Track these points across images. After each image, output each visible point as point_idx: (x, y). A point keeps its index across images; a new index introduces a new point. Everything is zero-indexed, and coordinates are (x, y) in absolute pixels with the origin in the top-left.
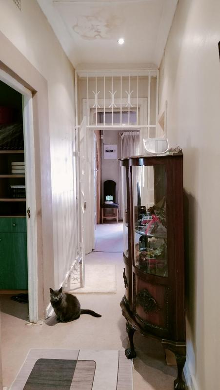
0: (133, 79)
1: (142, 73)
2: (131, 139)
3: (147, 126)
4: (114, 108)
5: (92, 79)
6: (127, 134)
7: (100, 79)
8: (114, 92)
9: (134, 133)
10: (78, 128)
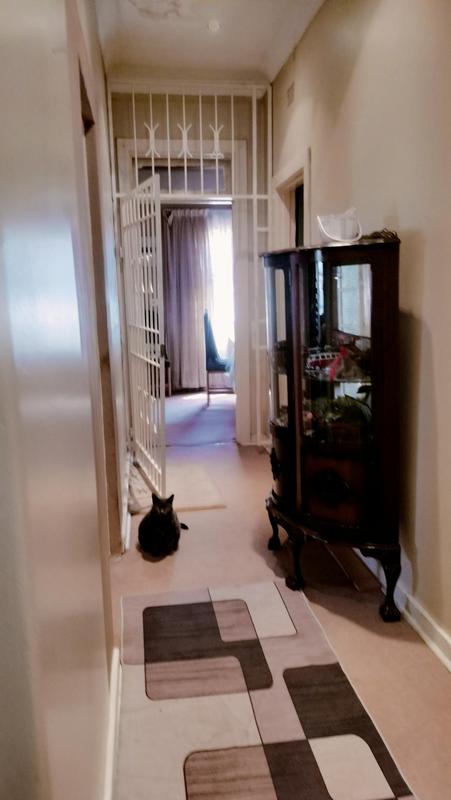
0: (224, 100)
1: (242, 91)
2: (188, 224)
3: (251, 197)
4: (189, 160)
5: (142, 99)
6: (179, 213)
7: (159, 99)
8: (187, 126)
9: (193, 213)
10: (118, 200)
